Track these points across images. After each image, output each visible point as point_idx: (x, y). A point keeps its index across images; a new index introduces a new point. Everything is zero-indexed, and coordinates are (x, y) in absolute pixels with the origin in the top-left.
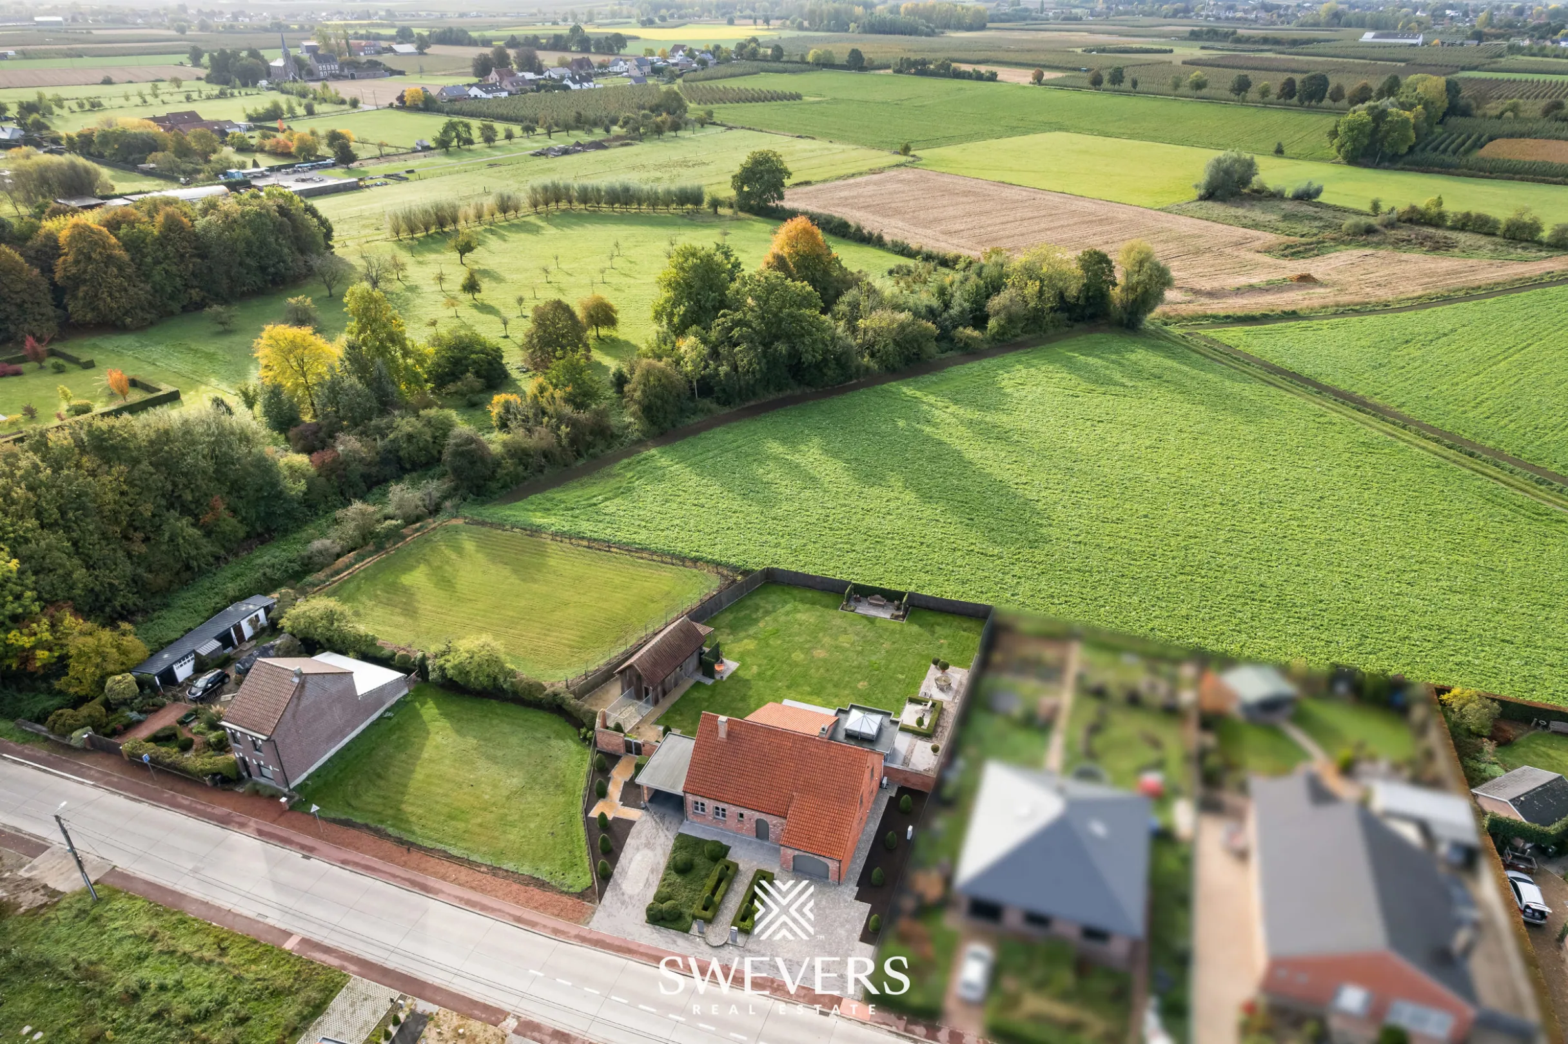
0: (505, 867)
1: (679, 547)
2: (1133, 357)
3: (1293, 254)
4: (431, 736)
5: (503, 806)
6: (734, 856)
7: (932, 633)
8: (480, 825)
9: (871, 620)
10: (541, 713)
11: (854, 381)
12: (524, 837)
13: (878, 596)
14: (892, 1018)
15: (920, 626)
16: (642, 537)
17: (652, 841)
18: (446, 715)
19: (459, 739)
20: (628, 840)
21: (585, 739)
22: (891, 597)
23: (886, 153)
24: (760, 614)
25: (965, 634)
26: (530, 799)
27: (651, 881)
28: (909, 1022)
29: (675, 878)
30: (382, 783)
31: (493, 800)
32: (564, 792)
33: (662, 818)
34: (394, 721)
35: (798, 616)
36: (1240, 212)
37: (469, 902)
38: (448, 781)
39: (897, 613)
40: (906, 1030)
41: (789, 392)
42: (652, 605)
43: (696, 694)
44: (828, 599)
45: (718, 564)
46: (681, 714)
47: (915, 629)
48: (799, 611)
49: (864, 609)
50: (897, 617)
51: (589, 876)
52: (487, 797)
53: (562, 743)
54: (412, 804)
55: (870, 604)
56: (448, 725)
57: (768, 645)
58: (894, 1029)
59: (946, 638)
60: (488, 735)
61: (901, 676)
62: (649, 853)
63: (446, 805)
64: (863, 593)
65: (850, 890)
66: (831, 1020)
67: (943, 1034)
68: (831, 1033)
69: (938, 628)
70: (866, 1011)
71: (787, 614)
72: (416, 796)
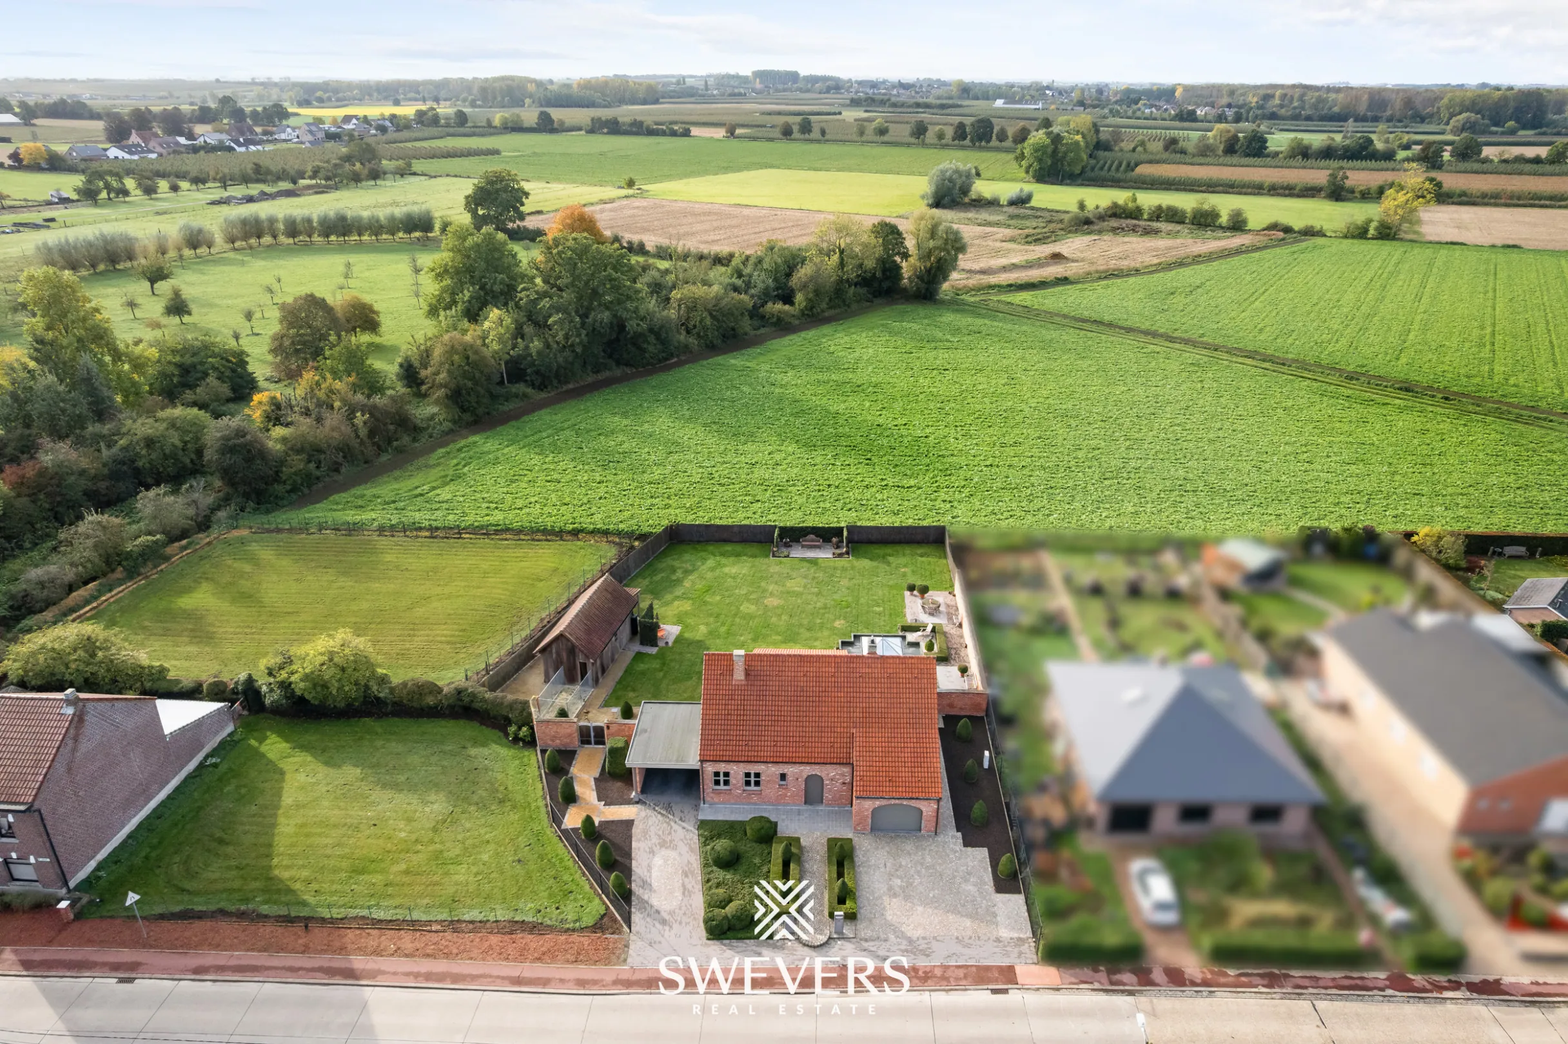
0: (467, 917)
1: (549, 523)
2: (944, 319)
3: (1035, 241)
4: (288, 777)
5: (432, 841)
6: (788, 827)
7: (889, 564)
8: (407, 872)
9: (813, 562)
10: (443, 722)
11: (675, 360)
12: (476, 874)
13: (812, 536)
14: (1087, 972)
15: (871, 560)
16: (498, 517)
17: (668, 839)
18: (304, 747)
19: (332, 771)
20: (634, 844)
21: (516, 740)
22: (827, 535)
23: (609, 188)
24: (679, 574)
25: (923, 559)
26: (468, 825)
27: (689, 886)
28: (1111, 972)
29: (720, 874)
30: (230, 849)
31: (414, 837)
32: (514, 807)
33: (669, 808)
34: (223, 768)
35: (726, 570)
36: (970, 215)
37: (429, 977)
38: (335, 826)
39: (838, 551)
40: (1112, 983)
41: (606, 374)
42: (541, 584)
43: (641, 667)
44: (754, 549)
45: (606, 533)
46: (634, 690)
47: (864, 563)
48: (725, 566)
49: (797, 553)
50: (840, 555)
51: (597, 901)
52: (403, 835)
53: (485, 751)
54: (288, 867)
55: (803, 546)
56: (309, 758)
57: (705, 603)
58: (1097, 986)
59: (905, 566)
60: (374, 760)
61: (877, 609)
62: (672, 854)
63: (342, 857)
64: (794, 536)
65: (952, 838)
66: (1014, 997)
67: (1158, 975)
68: (1023, 1013)
69: (891, 559)
70: (1051, 974)
71: (712, 569)
72: (292, 856)
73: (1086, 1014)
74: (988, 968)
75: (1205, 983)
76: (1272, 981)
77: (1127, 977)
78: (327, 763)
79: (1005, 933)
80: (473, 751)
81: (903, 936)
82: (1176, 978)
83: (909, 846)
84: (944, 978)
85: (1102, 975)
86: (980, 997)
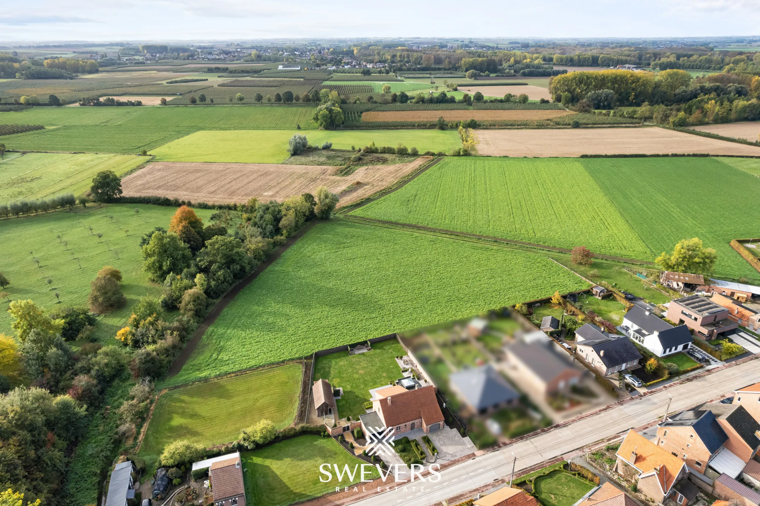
1: (271, 360)
4: (271, 467)
6: (411, 437)
7: (385, 349)
9: (363, 354)
10: (299, 438)
13: (359, 346)
14: (488, 449)
15: (379, 349)
18: (266, 458)
19: (282, 461)
21: (324, 436)
22: (363, 344)
24: (327, 369)
25: (394, 345)
27: (398, 459)
28: (493, 447)
29: (403, 454)
30: (276, 490)
32: (339, 454)
34: (250, 471)
35: (340, 364)
38: (298, 475)
39: (368, 348)
40: (494, 450)
43: (341, 404)
44: (343, 354)
47: (379, 351)
48: (338, 362)
49: (357, 352)
50: (369, 350)
53: (319, 442)
54: (296, 489)
55: (358, 350)
56: (272, 460)
57: (343, 378)
58: (491, 451)
59: (390, 349)
60: (291, 454)
61: (392, 367)
63: (308, 482)
64: (353, 346)
65: (447, 428)
66: (477, 459)
67: (501, 445)
68: (480, 462)
69: (385, 347)
70: (481, 452)
71: (336, 365)
72: (295, 486)
73: (491, 457)
74: (469, 455)
75: (510, 443)
76: (522, 439)
77: (496, 447)
78: (278, 459)
79: (469, 446)
80: (316, 443)
81: (449, 454)
82: (505, 444)
83: (439, 433)
84: (462, 460)
85: (491, 449)
86: (471, 461)
